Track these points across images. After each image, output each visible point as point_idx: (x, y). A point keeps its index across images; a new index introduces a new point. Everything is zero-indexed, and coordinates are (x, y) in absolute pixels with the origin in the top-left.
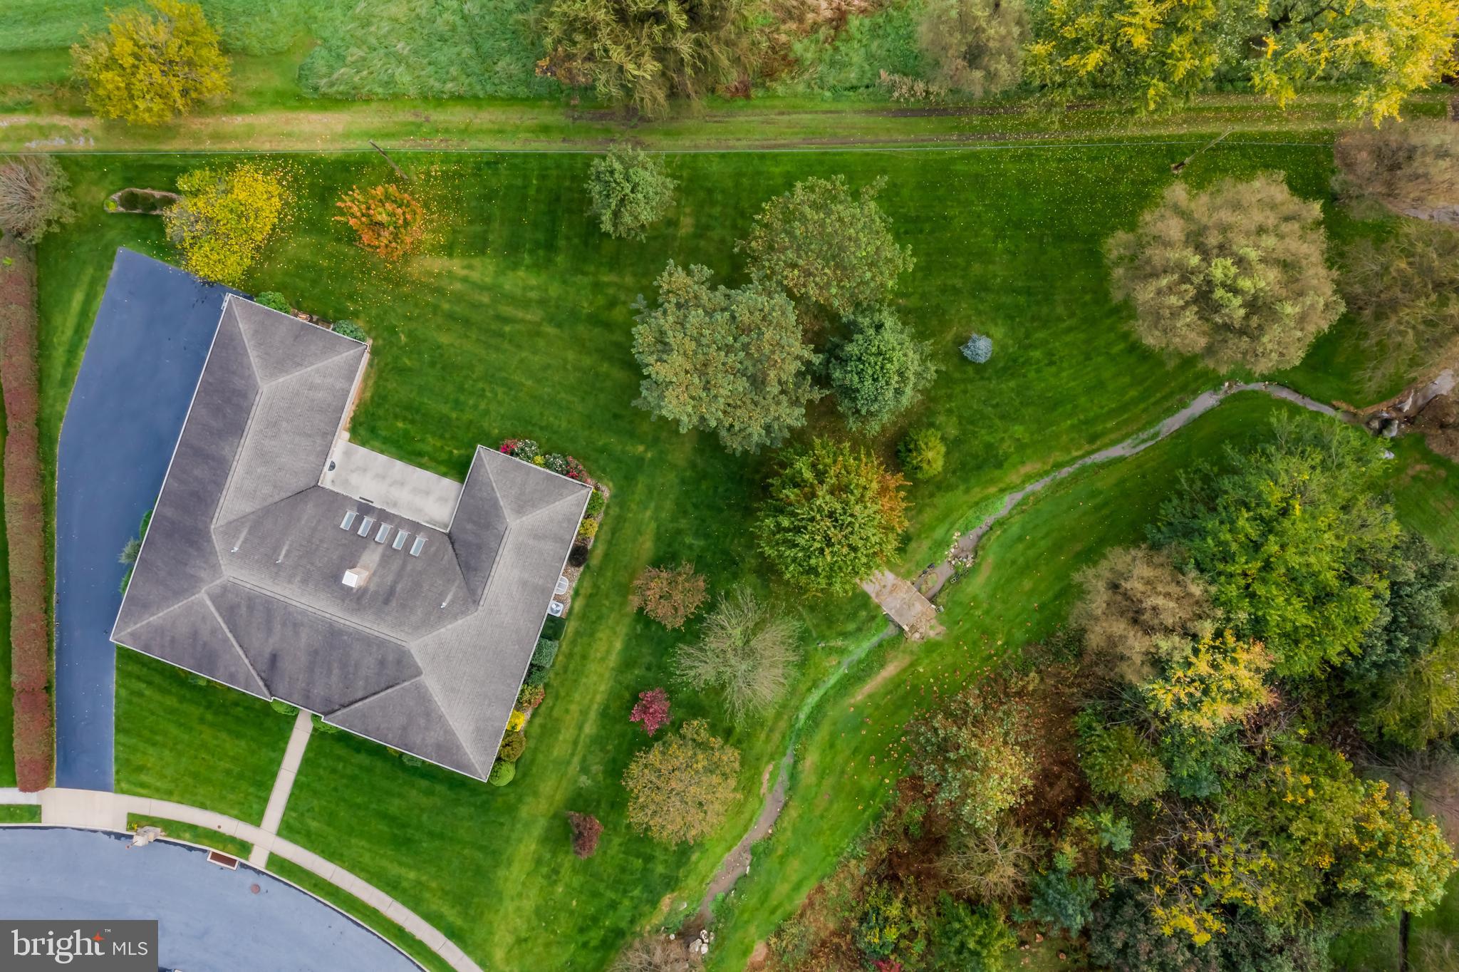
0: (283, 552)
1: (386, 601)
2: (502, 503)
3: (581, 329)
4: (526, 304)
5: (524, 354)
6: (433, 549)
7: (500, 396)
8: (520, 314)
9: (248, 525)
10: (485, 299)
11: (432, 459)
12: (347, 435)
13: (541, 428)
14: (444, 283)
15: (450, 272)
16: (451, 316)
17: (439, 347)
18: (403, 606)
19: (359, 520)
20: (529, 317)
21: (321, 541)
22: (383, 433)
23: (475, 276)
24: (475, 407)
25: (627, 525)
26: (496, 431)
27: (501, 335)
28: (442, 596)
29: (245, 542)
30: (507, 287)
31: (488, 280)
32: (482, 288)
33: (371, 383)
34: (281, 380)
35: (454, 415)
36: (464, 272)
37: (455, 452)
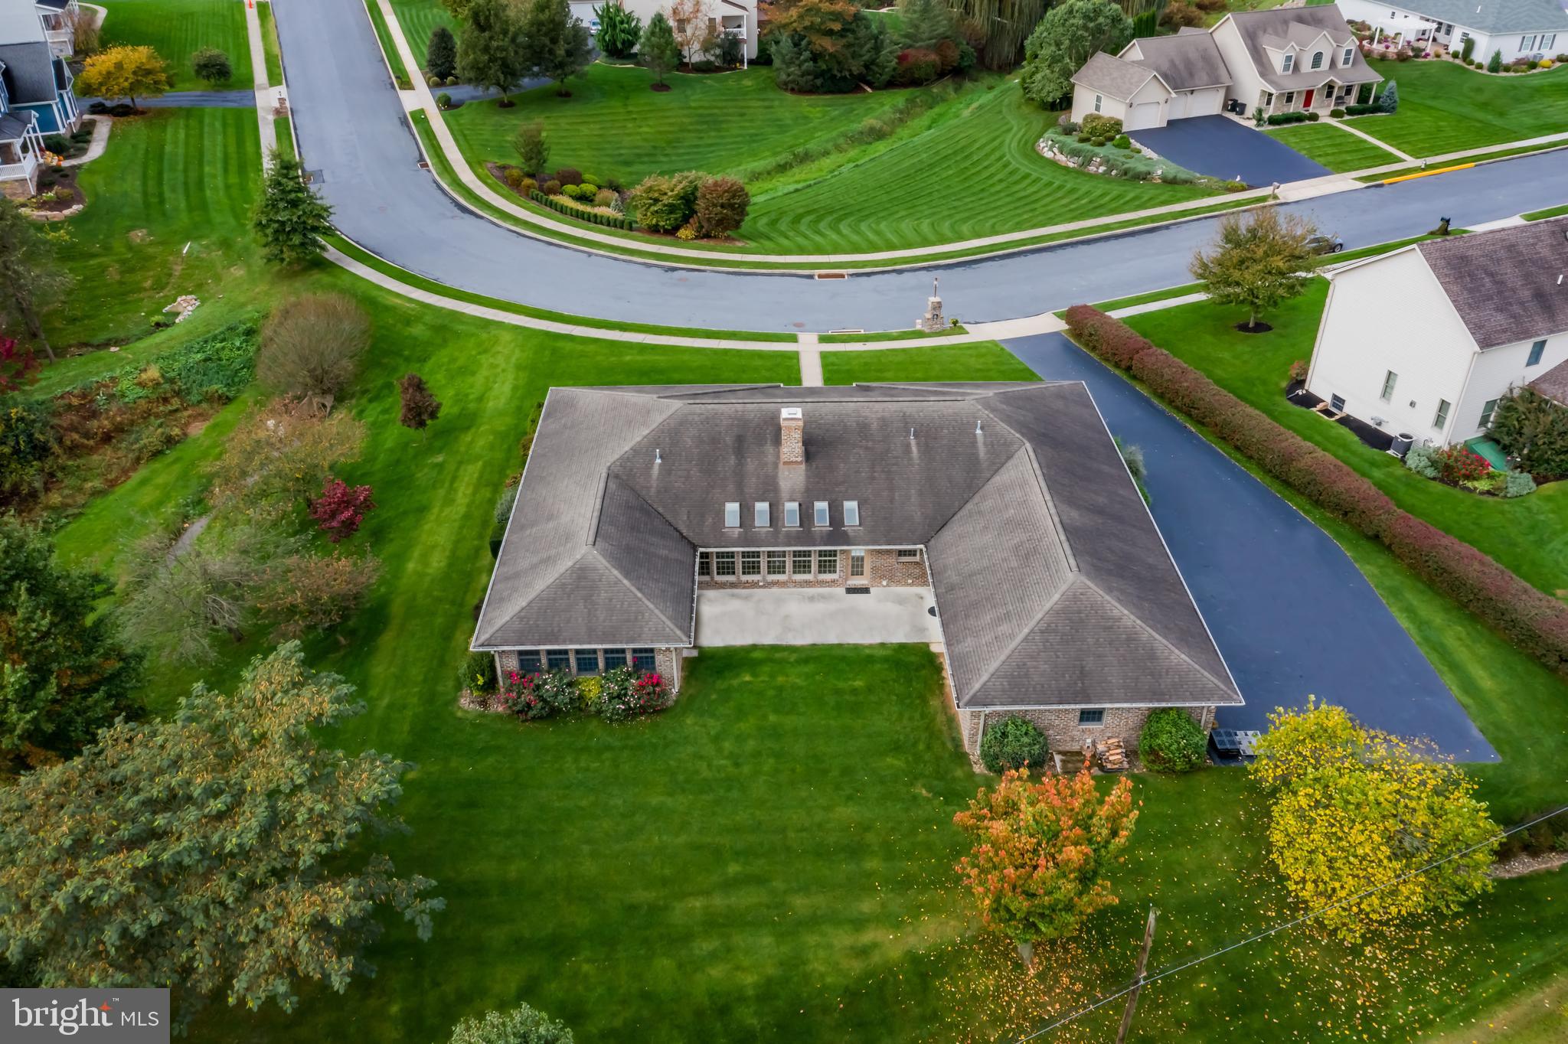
0: (914, 449)
1: (740, 440)
2: (616, 572)
3: (581, 919)
4: (714, 923)
5: (682, 839)
6: (709, 521)
7: (703, 766)
8: (718, 901)
9: (985, 465)
10: (800, 903)
11: (782, 662)
12: (934, 648)
13: (609, 748)
14: (896, 903)
15: (898, 925)
16: (855, 851)
17: (849, 798)
18: (714, 441)
19: (836, 517)
20: (698, 903)
21: (873, 478)
22: (878, 667)
23: (843, 939)
24: (740, 739)
25: (420, 678)
26: (689, 721)
27: (744, 854)
28: (666, 470)
29: (974, 443)
30: (767, 940)
31: (811, 939)
32: (813, 921)
33: (940, 718)
34: (1056, 597)
35: (772, 718)
36: (867, 937)
37: (748, 678)
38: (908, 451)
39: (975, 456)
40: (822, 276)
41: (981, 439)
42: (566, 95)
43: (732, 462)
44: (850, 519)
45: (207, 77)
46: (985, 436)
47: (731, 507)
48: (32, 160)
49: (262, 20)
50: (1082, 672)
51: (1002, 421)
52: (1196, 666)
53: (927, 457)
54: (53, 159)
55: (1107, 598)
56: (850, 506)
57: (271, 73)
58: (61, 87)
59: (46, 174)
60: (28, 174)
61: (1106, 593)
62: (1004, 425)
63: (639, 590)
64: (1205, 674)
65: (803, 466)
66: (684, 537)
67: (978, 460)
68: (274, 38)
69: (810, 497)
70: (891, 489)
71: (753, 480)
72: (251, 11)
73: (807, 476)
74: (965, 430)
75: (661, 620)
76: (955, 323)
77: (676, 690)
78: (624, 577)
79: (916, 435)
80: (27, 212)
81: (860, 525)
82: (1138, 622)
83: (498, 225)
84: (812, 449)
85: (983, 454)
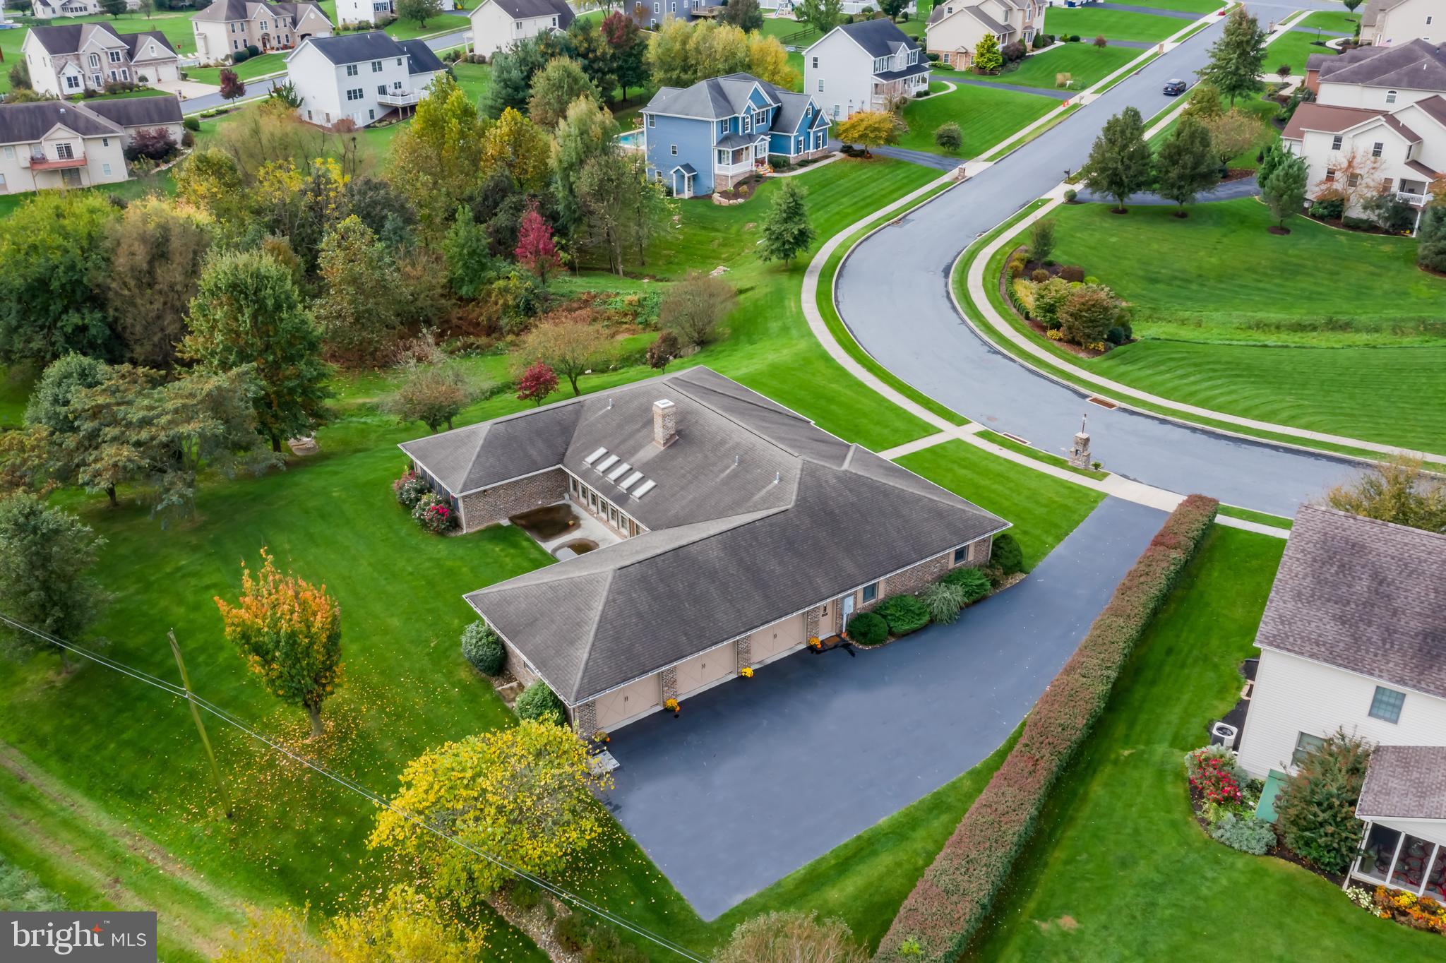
0: (728, 471)
28: (605, 414)
29: (762, 488)
38: (722, 471)
39: (753, 494)
40: (1095, 400)
41: (769, 487)
42: (1182, 216)
43: (637, 427)
44: (639, 492)
45: (943, 144)
46: (776, 486)
47: (602, 451)
48: (746, 166)
49: (1057, 117)
50: (532, 623)
51: (799, 484)
52: (582, 666)
53: (726, 482)
54: (765, 170)
55: (605, 594)
56: (650, 484)
57: (1000, 153)
58: (811, 127)
59: (751, 177)
60: (730, 174)
61: (610, 591)
62: (795, 486)
63: (478, 456)
64: (580, 674)
65: (662, 448)
66: (564, 454)
67: (751, 497)
68: (1043, 130)
69: (641, 469)
70: (682, 488)
71: (631, 442)
72: (1061, 109)
73: (657, 456)
74: (768, 478)
75: (462, 477)
76: (1097, 466)
77: (465, 532)
78: (483, 447)
79: (740, 464)
80: (716, 196)
81: (640, 498)
82: (597, 619)
83: (946, 285)
84: (681, 441)
85: (757, 497)
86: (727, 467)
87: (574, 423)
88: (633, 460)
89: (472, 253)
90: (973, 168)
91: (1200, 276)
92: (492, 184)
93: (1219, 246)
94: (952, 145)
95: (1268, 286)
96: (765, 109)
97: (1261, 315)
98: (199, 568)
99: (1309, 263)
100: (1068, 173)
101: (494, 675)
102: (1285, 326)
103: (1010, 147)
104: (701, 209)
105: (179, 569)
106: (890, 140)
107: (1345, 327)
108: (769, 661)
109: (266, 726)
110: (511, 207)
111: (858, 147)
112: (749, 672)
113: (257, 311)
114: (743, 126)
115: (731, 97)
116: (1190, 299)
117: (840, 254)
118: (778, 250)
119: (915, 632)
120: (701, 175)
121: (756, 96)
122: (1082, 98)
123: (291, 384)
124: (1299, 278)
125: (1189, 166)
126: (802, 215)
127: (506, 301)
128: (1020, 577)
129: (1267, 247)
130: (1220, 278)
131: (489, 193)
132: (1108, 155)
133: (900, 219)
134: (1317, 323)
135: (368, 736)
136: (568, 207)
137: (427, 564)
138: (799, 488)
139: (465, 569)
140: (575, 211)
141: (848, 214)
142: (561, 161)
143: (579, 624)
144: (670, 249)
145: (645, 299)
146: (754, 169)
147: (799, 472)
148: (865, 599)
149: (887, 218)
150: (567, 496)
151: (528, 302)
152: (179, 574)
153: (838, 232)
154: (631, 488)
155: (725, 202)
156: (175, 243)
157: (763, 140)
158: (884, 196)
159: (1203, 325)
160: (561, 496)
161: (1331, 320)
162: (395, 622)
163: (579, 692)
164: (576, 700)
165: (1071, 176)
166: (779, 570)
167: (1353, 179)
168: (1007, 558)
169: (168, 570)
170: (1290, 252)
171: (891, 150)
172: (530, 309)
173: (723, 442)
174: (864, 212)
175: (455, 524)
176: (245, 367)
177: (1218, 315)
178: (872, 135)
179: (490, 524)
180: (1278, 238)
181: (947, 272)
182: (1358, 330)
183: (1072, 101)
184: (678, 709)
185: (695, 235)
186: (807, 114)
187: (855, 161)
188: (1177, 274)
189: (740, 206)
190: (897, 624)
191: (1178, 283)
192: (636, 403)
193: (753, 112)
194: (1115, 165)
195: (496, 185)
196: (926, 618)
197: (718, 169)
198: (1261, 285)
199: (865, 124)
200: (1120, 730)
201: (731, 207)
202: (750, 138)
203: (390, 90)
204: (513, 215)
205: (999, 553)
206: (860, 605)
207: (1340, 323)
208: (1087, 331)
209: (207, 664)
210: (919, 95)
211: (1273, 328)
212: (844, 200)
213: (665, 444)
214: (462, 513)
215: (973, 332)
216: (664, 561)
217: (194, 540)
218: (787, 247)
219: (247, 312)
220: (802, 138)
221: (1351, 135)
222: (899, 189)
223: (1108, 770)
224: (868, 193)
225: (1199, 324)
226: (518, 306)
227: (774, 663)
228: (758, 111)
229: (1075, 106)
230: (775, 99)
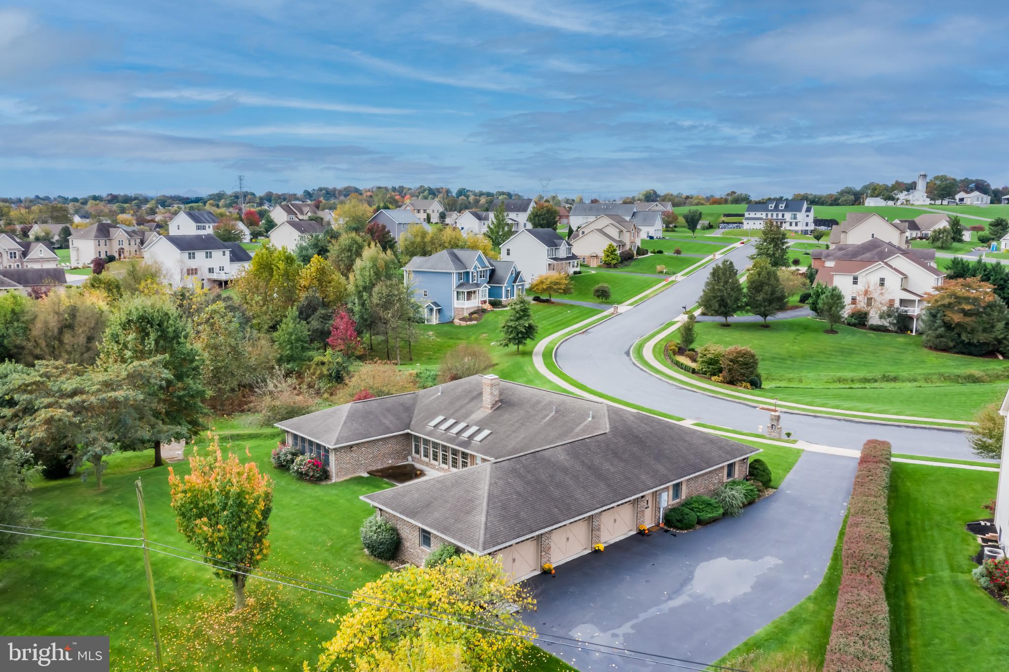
38: (544, 418)
39: (573, 429)
40: (763, 409)
41: (586, 423)
42: (766, 327)
43: (465, 402)
44: (479, 437)
45: (598, 296)
46: (590, 422)
47: (441, 418)
48: (474, 303)
49: (664, 286)
50: (428, 505)
51: (609, 418)
52: (483, 526)
53: (549, 423)
54: (487, 306)
55: (488, 478)
56: (486, 432)
57: (636, 302)
58: (515, 282)
59: (478, 310)
60: (465, 307)
61: (491, 477)
62: (607, 420)
63: (345, 423)
64: (482, 532)
65: (490, 411)
66: (409, 424)
67: (572, 431)
68: (658, 292)
69: (476, 424)
70: (514, 432)
71: (463, 411)
72: (664, 283)
73: (487, 416)
74: (584, 416)
75: (335, 435)
76: (789, 435)
77: (334, 481)
78: (348, 417)
79: (556, 412)
80: (457, 321)
81: (481, 441)
82: (486, 495)
83: (631, 359)
84: (503, 405)
85: (578, 429)
86: (547, 416)
87: (413, 405)
88: (468, 420)
89: (298, 340)
90: (622, 308)
91: (791, 356)
92: (306, 303)
93: (796, 341)
94: (605, 296)
95: (836, 360)
96: (485, 269)
97: (840, 374)
98: (110, 513)
99: (857, 348)
100: (684, 308)
101: (389, 560)
102: (856, 380)
103: (641, 299)
104: (447, 328)
105: (90, 515)
106: (566, 291)
107: (895, 379)
108: (612, 542)
109: (188, 607)
110: (320, 317)
111: (544, 297)
112: (601, 547)
113: (159, 336)
114: (473, 277)
115: (463, 260)
116: (789, 368)
117: (552, 346)
118: (514, 338)
119: (715, 520)
120: (444, 309)
121: (480, 259)
122: (677, 277)
123: (182, 393)
124: (854, 356)
125: (769, 292)
126: (529, 316)
127: (321, 370)
128: (771, 491)
129: (828, 340)
130: (804, 357)
131: (303, 309)
132: (716, 287)
133: (585, 331)
134: (876, 378)
135: (289, 604)
136: (362, 317)
137: (309, 499)
138: (610, 421)
139: (341, 501)
140: (366, 320)
141: (548, 329)
142: (357, 287)
143: (471, 501)
144: (428, 351)
145: (421, 373)
146: (480, 305)
147: (606, 411)
148: (674, 499)
149: (576, 330)
150: (410, 458)
151: (338, 372)
152: (91, 518)
153: (545, 337)
154: (471, 437)
155: (463, 323)
156: (80, 318)
157: (486, 287)
158: (569, 321)
159: (804, 381)
160: (405, 458)
161: (884, 376)
162: (292, 532)
163: (484, 543)
164: (484, 549)
165: (687, 310)
166: (612, 469)
167: (870, 301)
168: (762, 476)
169: (80, 517)
170: (843, 342)
171: (566, 300)
172: (339, 377)
173: (538, 402)
174: (559, 328)
175: (325, 476)
176: (159, 357)
177: (811, 375)
178: (555, 287)
179: (353, 476)
180: (831, 336)
181: (628, 353)
182: (903, 381)
183: (670, 279)
184: (553, 571)
185: (445, 342)
186: (512, 274)
187: (542, 304)
188: (775, 356)
189: (474, 325)
190: (702, 514)
191: (779, 360)
192: (460, 390)
193: (478, 270)
194: (722, 294)
195: (309, 304)
196: (721, 511)
197: (457, 304)
198: (831, 360)
199: (549, 281)
200: (906, 567)
201: (468, 326)
202: (477, 285)
203: (217, 270)
204: (322, 322)
205: (755, 472)
206: (671, 502)
207: (891, 377)
208: (742, 371)
209: (126, 571)
210: (575, 273)
211: (849, 381)
212: (544, 322)
213: (492, 408)
214: (333, 467)
215: (660, 380)
216: (526, 460)
217: (101, 499)
218: (520, 336)
219: (153, 336)
220: (509, 289)
221: (864, 274)
222: (577, 318)
223: (914, 590)
224: (558, 319)
225: (801, 381)
226: (330, 375)
227: (616, 543)
228: (481, 269)
229: (673, 281)
230: (492, 265)
